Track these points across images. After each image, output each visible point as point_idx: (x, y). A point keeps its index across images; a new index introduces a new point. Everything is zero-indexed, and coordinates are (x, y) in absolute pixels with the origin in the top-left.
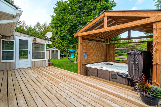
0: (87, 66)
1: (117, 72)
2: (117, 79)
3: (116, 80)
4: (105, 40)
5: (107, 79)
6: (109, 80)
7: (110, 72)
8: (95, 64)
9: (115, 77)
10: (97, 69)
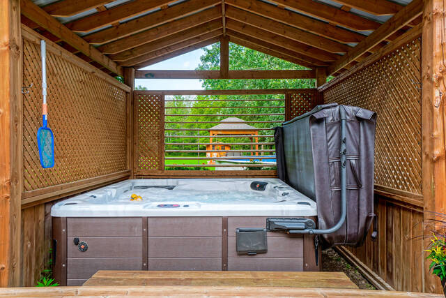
0: (59, 210)
1: (268, 218)
2: (264, 252)
3: (260, 259)
4: (119, 68)
5: (209, 268)
6: (225, 268)
7: (225, 221)
8: (99, 194)
9: (255, 245)
10: (146, 221)
